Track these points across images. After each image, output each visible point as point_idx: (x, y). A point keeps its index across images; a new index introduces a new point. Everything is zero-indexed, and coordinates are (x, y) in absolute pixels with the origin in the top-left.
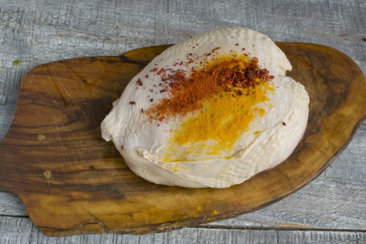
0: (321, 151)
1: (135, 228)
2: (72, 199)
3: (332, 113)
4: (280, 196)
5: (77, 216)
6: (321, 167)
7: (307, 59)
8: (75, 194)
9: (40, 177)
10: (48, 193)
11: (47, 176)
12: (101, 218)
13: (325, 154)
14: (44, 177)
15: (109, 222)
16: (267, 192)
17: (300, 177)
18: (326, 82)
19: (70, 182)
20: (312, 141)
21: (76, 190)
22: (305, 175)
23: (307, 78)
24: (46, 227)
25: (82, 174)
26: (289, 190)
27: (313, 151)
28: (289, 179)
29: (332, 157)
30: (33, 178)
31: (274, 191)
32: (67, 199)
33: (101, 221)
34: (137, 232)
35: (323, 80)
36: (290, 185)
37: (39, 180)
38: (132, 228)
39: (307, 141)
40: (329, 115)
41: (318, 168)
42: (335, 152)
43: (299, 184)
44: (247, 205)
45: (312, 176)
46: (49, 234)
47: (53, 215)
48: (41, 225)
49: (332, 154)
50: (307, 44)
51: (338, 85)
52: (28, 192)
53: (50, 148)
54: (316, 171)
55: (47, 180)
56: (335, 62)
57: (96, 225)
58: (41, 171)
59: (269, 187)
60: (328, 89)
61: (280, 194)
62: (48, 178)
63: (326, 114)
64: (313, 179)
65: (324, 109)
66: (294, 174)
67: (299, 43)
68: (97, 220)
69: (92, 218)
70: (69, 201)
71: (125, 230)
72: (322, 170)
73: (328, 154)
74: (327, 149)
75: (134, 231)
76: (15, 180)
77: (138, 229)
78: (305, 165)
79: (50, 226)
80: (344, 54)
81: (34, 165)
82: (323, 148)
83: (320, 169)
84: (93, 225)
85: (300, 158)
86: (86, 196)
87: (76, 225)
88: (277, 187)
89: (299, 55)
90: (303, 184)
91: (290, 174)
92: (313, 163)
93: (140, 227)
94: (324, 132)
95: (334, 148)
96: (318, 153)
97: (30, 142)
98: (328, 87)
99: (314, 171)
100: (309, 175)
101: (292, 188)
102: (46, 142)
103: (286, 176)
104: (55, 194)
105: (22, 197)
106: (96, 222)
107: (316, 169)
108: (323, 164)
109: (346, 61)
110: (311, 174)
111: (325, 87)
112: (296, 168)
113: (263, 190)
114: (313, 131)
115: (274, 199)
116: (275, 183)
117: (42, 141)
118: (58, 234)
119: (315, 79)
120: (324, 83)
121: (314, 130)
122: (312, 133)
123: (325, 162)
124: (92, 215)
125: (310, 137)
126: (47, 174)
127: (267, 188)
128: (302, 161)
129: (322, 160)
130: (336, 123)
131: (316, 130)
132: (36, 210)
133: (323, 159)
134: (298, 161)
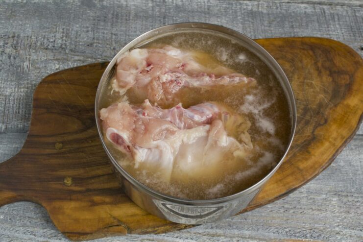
0: (330, 142)
1: (158, 227)
2: (94, 204)
3: (338, 104)
4: (294, 187)
5: (100, 220)
6: (331, 156)
7: (311, 53)
8: (97, 198)
9: (61, 184)
10: (71, 200)
11: (68, 183)
12: (124, 220)
13: (334, 145)
14: (64, 184)
15: (132, 223)
16: (281, 185)
17: (311, 168)
18: (331, 74)
19: (90, 187)
20: (321, 133)
21: (97, 195)
22: (316, 166)
23: (312, 71)
24: (71, 233)
25: (101, 179)
26: (302, 181)
27: (322, 143)
28: (301, 170)
29: (341, 147)
30: (54, 185)
31: (288, 183)
32: (90, 204)
33: (124, 223)
34: (159, 231)
35: (328, 72)
36: (303, 176)
37: (61, 187)
38: (154, 228)
39: (316, 133)
40: (336, 106)
41: (329, 158)
42: (343, 142)
43: (311, 175)
44: (263, 198)
45: (323, 167)
46: (74, 238)
47: (77, 221)
48: (66, 231)
49: (340, 144)
50: (311, 38)
51: (342, 76)
52: (50, 199)
53: (68, 155)
54: (327, 161)
55: (68, 186)
56: (339, 55)
57: (120, 227)
58: (61, 179)
59: (282, 179)
60: (333, 81)
61: (293, 185)
62: (69, 185)
63: (333, 105)
64: (324, 169)
65: (330, 101)
66: (305, 166)
67: (303, 37)
68: (120, 223)
69: (115, 221)
70: (91, 206)
71: (148, 230)
72: (332, 160)
73: (336, 144)
74: (335, 139)
75: (156, 231)
76: (36, 189)
77: (160, 228)
78: (315, 156)
79: (75, 231)
80: (347, 46)
81: (54, 173)
82: (332, 138)
83: (330, 159)
84: (117, 227)
85: (310, 150)
86: (107, 199)
87: (100, 228)
88: (290, 179)
89: (304, 49)
90: (314, 175)
91: (302, 165)
92: (323, 154)
93: (162, 226)
94: (332, 123)
95: (343, 138)
96: (327, 144)
97: (48, 151)
98: (333, 79)
99: (324, 162)
100: (320, 166)
101: (304, 179)
102: (64, 150)
103: (298, 168)
104: (77, 200)
105: (44, 204)
106: (119, 224)
107: (326, 159)
108: (332, 155)
109: (349, 52)
110: (322, 164)
111: (330, 79)
112: (306, 159)
113: (277, 182)
114: (321, 123)
115: (288, 191)
116: (288, 176)
117: (60, 149)
118: (83, 238)
119: (320, 72)
120: (328, 75)
121: (323, 122)
122: (320, 125)
123: (334, 152)
124: (115, 218)
125: (319, 128)
126: (68, 181)
127: (280, 180)
128: (312, 152)
129: (332, 151)
130: (343, 113)
131: (324, 122)
132: (61, 217)
133: (332, 149)
134: (308, 152)
